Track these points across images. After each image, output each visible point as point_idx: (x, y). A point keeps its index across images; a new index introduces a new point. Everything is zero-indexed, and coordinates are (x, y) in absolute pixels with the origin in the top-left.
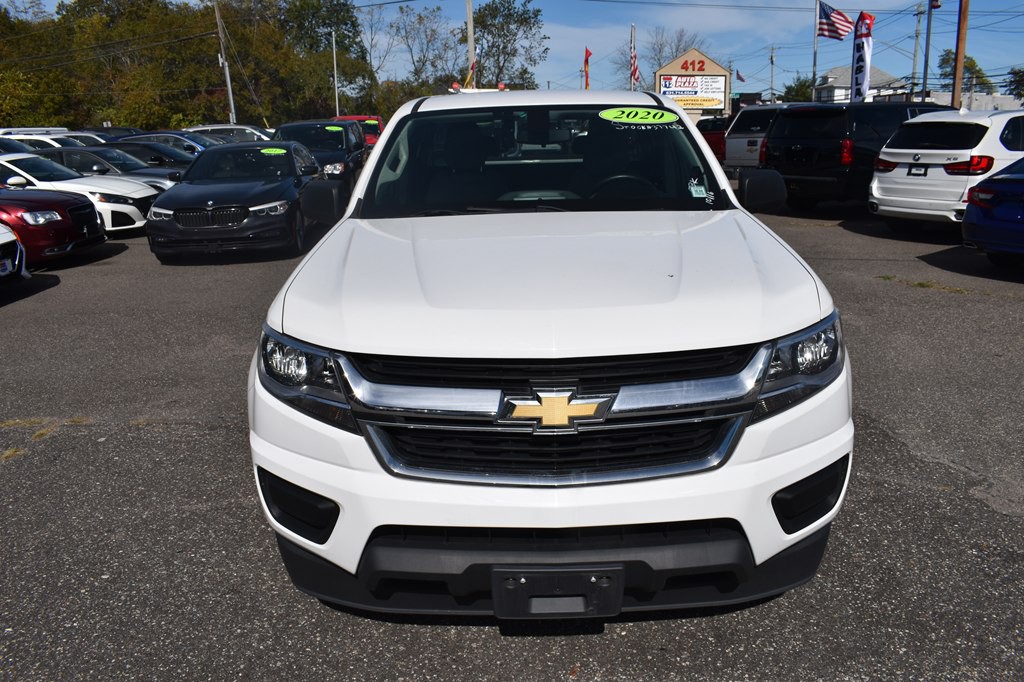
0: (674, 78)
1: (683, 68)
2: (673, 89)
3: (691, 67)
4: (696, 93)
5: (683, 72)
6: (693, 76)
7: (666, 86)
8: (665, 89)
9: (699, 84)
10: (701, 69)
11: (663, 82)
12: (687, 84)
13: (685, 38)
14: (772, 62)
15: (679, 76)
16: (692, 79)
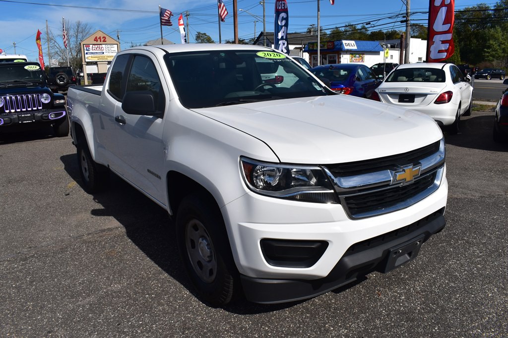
0: (91, 46)
1: (95, 40)
2: (91, 51)
3: (99, 40)
4: (103, 53)
5: (95, 43)
6: (101, 44)
7: (87, 50)
8: (87, 52)
9: (104, 48)
10: (104, 41)
11: (85, 48)
12: (98, 49)
13: (81, 26)
14: (118, 38)
15: (93, 44)
16: (101, 46)
